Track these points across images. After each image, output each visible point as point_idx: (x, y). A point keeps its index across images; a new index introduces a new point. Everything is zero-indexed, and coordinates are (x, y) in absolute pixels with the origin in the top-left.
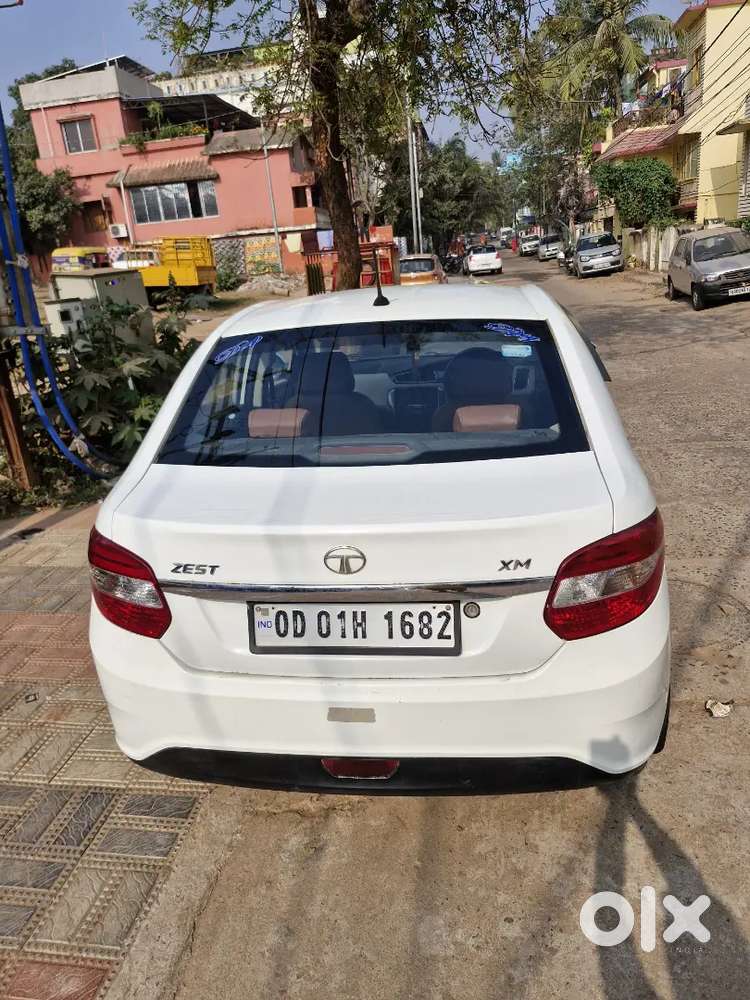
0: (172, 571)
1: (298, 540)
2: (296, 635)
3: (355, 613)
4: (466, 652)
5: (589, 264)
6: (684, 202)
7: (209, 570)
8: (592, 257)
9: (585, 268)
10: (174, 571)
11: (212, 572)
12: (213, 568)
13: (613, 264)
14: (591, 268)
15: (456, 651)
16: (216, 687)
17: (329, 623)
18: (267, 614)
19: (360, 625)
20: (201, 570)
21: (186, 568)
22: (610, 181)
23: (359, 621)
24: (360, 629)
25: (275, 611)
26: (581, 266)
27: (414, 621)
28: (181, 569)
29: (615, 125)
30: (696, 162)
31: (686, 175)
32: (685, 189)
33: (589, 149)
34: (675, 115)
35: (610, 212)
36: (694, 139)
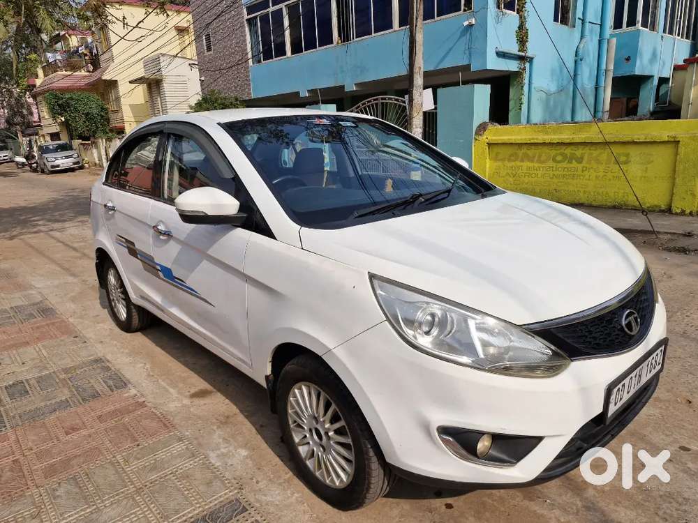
5: (55, 163)
6: (115, 124)
8: (56, 159)
9: (53, 167)
13: (74, 164)
14: (58, 166)
22: (58, 105)
26: (49, 165)
29: (43, 68)
30: (118, 99)
31: (112, 107)
32: (112, 116)
33: (25, 83)
34: (91, 68)
35: (55, 129)
36: (113, 84)
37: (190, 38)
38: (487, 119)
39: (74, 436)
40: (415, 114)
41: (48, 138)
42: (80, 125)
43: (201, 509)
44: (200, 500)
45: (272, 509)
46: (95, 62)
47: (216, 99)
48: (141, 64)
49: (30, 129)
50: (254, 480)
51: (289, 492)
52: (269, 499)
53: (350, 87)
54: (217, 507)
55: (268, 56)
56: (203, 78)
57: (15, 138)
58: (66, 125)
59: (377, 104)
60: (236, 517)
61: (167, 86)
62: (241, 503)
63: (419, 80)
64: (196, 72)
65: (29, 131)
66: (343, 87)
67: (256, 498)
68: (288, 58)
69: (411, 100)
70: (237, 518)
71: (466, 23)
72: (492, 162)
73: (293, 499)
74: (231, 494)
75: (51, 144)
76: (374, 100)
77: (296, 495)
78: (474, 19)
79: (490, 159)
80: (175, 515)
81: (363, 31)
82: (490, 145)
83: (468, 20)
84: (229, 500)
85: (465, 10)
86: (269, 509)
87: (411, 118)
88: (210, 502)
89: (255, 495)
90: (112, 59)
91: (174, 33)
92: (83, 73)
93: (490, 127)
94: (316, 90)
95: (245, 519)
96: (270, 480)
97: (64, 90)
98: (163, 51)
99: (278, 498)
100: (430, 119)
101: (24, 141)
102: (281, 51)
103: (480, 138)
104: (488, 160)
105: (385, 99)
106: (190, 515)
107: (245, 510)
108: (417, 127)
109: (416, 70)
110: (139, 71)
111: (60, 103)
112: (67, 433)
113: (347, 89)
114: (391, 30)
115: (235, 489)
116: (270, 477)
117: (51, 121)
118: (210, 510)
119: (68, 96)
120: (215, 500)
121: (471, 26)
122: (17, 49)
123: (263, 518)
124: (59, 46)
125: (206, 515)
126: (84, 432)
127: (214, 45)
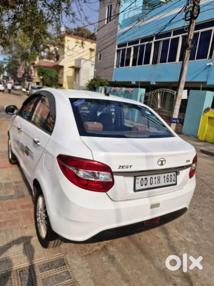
0: (118, 168)
1: (152, 157)
2: (145, 185)
3: (158, 177)
4: (178, 183)
6: (60, 82)
7: (129, 167)
10: (119, 168)
11: (130, 168)
12: (131, 166)
15: (176, 184)
16: (122, 205)
17: (152, 181)
18: (139, 180)
19: (159, 180)
20: (127, 167)
21: (123, 167)
23: (159, 179)
24: (159, 181)
25: (141, 179)
27: (169, 177)
28: (121, 167)
29: (39, 58)
30: (63, 73)
31: (60, 76)
32: (59, 79)
33: (32, 62)
34: (56, 59)
35: (38, 81)
36: (62, 67)
37: (94, 54)
38: (210, 106)
39: (11, 212)
40: (177, 100)
41: (35, 84)
42: (48, 81)
43: (48, 259)
44: (49, 255)
45: (75, 268)
46: (58, 58)
47: (99, 80)
48: (74, 61)
49: (30, 79)
50: (72, 252)
51: (84, 261)
52: (76, 262)
53: (153, 83)
54: (54, 260)
55: (122, 65)
56: (95, 71)
57: (24, 82)
58: (42, 80)
59: (163, 92)
60: (60, 266)
61: (82, 71)
62: (64, 261)
63: (182, 86)
64: (93, 68)
65: (30, 80)
66: (150, 82)
67: (70, 261)
68: (130, 67)
69: (177, 94)
70: (61, 268)
71: (208, 64)
72: (209, 125)
73: (85, 266)
74: (61, 255)
75: (36, 86)
76: (162, 90)
77: (87, 263)
78: (212, 63)
79: (208, 124)
80: (38, 258)
81: (163, 61)
82: (209, 118)
83: (209, 63)
84: (60, 258)
85: (209, 59)
86: (74, 267)
87: (175, 101)
88: (52, 257)
89: (70, 259)
90: (64, 58)
91: (89, 51)
92: (52, 61)
93: (211, 110)
94: (138, 82)
95: (64, 269)
96: (78, 253)
97: (44, 67)
98: (83, 58)
99: (79, 263)
100: (184, 102)
101: (27, 83)
102: (128, 64)
103: (205, 114)
104: (207, 125)
105: (166, 90)
106: (43, 260)
107: (65, 264)
108: (177, 105)
109: (182, 81)
110: (73, 64)
111: (42, 71)
112: (9, 210)
113: (151, 83)
114: (174, 62)
115: (63, 254)
116: (78, 252)
117: (38, 77)
118: (52, 260)
119: (45, 69)
120: (55, 256)
121: (210, 65)
122: (32, 49)
123: (71, 271)
124: (46, 50)
125: (49, 262)
126: (15, 211)
127: (102, 59)
